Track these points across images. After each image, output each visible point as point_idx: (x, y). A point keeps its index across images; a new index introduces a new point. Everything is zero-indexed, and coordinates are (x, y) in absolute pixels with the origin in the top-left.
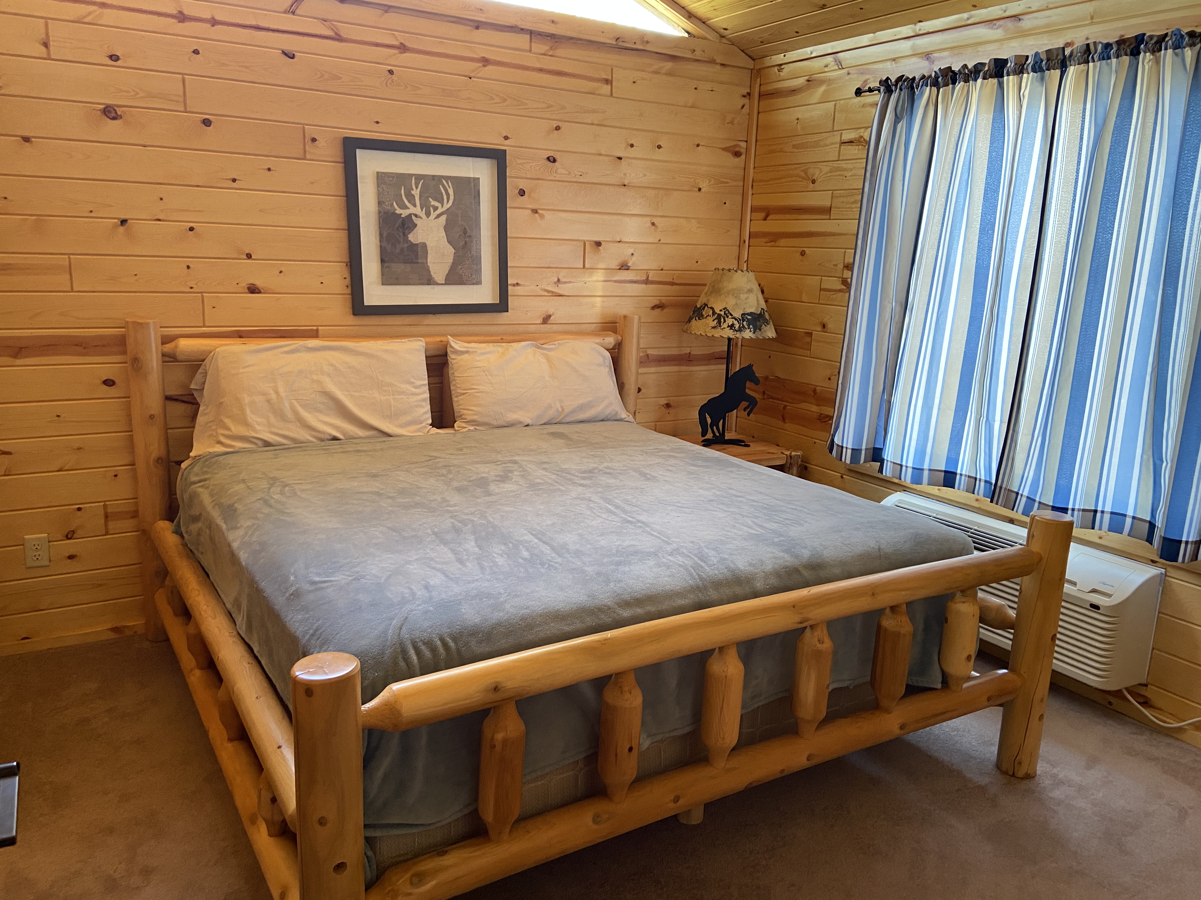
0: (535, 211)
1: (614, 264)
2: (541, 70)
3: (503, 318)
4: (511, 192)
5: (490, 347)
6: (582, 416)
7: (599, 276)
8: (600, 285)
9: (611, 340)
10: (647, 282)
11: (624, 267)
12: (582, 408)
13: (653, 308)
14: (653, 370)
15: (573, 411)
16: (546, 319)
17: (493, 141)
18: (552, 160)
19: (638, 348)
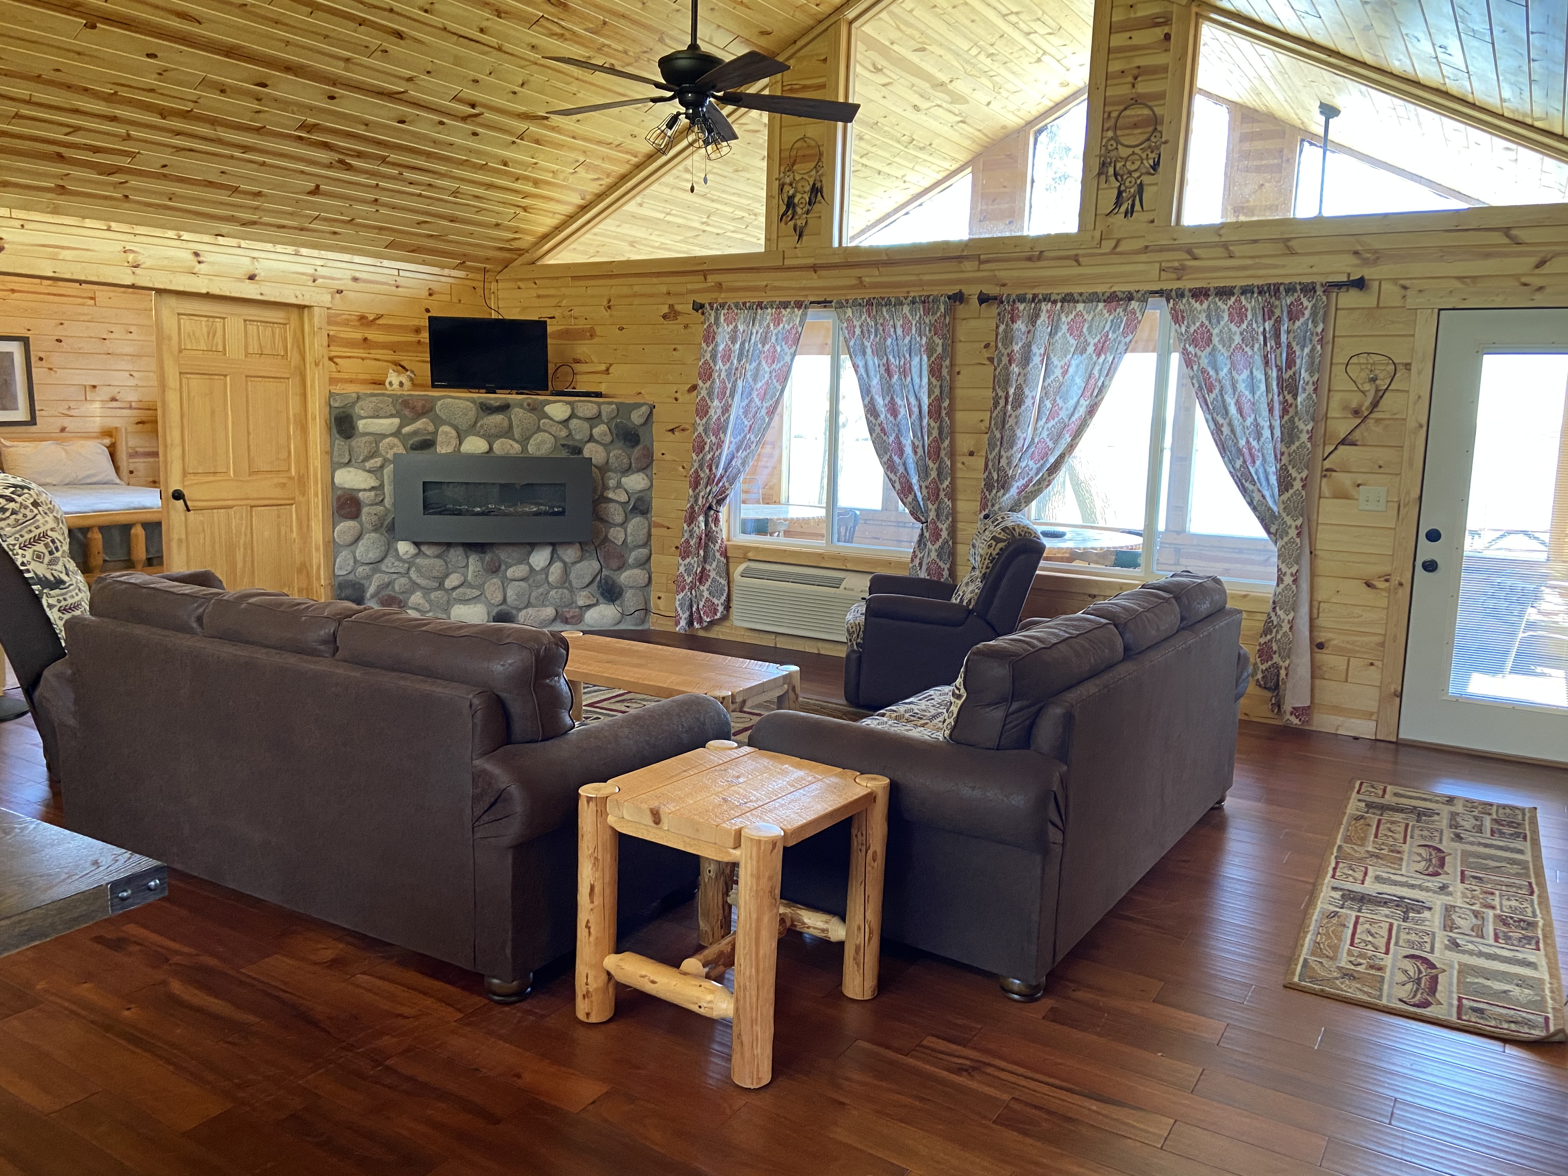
0: (51, 369)
1: (107, 398)
2: (49, 294)
3: (33, 429)
4: (33, 359)
5: (27, 444)
6: (89, 481)
7: (97, 405)
8: (98, 412)
9: (107, 441)
10: (131, 408)
11: (114, 399)
12: (88, 476)
13: (138, 423)
14: (141, 460)
15: (84, 478)
16: (63, 430)
17: (22, 333)
18: (59, 341)
19: (127, 447)
